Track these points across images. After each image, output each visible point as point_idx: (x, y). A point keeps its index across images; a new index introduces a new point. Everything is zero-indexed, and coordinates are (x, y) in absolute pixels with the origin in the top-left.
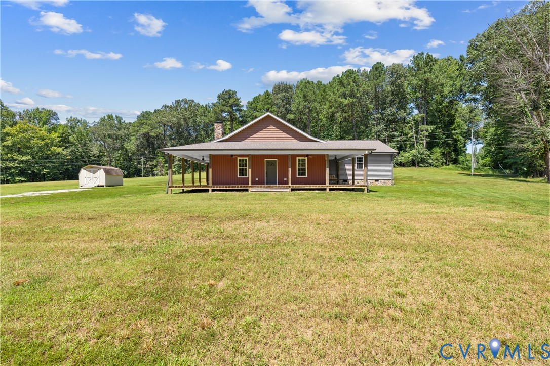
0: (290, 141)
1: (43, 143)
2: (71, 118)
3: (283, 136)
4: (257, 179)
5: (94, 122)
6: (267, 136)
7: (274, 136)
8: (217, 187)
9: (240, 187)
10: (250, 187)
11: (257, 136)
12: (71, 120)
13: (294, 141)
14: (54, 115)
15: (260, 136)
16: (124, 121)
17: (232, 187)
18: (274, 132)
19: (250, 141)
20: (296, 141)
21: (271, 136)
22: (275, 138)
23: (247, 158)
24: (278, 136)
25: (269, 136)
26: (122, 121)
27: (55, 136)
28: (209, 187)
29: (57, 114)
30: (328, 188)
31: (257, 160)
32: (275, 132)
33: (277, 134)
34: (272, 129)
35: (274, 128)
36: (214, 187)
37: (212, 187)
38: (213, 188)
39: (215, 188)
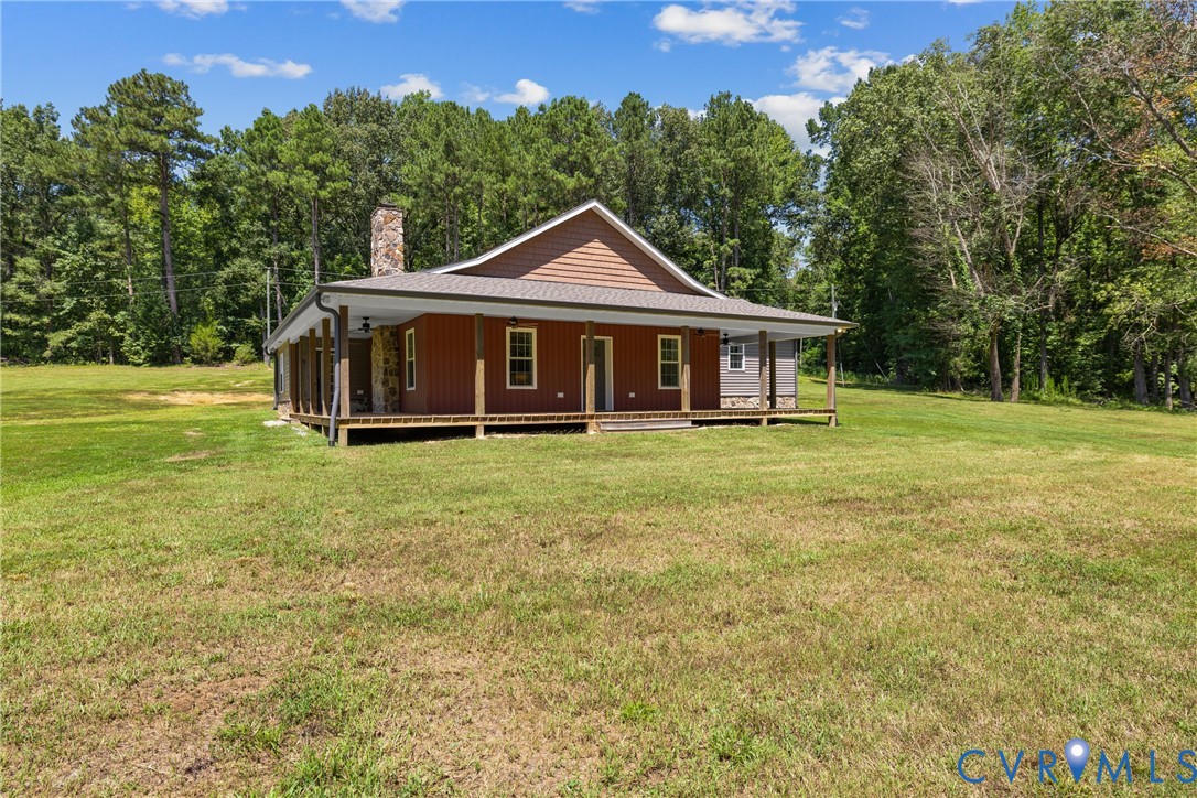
0: (644, 287)
3: (627, 273)
4: (561, 395)
6: (587, 269)
7: (605, 271)
8: (501, 419)
10: (591, 417)
13: (651, 288)
15: (567, 267)
17: (545, 418)
18: (603, 258)
19: (540, 279)
20: (657, 288)
21: (595, 270)
22: (607, 277)
24: (613, 272)
25: (591, 270)
28: (476, 419)
30: (765, 419)
32: (607, 259)
33: (612, 265)
34: (597, 248)
35: (602, 246)
36: (492, 419)
37: (485, 419)
38: (488, 423)
39: (496, 423)
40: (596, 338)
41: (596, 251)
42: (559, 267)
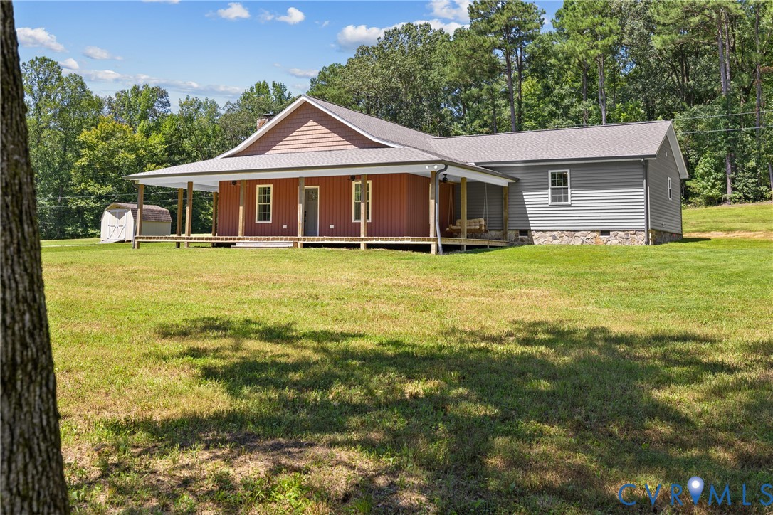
0: (342, 148)
1: (133, 157)
2: (187, 99)
3: (330, 140)
4: (285, 227)
5: (228, 103)
6: (303, 141)
7: (315, 141)
9: (227, 239)
10: (239, 239)
11: (287, 143)
12: (185, 104)
13: (348, 147)
14: (162, 97)
15: (292, 142)
16: (289, 95)
18: (315, 132)
19: (277, 152)
20: (353, 147)
21: (310, 141)
22: (317, 145)
23: (271, 186)
24: (321, 140)
25: (306, 141)
26: (286, 95)
27: (156, 140)
28: (185, 239)
29: (166, 95)
30: (363, 244)
31: (286, 188)
32: (318, 132)
33: (320, 136)
34: (312, 126)
35: (315, 124)
37: (188, 239)
40: (306, 187)
41: (312, 128)
42: (289, 142)
